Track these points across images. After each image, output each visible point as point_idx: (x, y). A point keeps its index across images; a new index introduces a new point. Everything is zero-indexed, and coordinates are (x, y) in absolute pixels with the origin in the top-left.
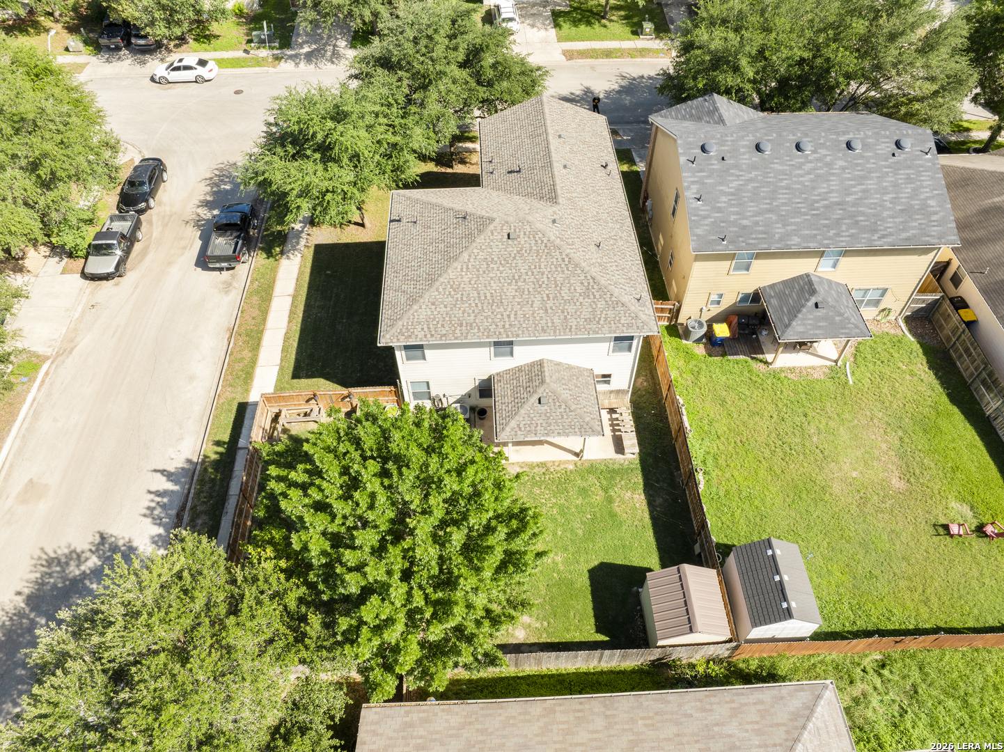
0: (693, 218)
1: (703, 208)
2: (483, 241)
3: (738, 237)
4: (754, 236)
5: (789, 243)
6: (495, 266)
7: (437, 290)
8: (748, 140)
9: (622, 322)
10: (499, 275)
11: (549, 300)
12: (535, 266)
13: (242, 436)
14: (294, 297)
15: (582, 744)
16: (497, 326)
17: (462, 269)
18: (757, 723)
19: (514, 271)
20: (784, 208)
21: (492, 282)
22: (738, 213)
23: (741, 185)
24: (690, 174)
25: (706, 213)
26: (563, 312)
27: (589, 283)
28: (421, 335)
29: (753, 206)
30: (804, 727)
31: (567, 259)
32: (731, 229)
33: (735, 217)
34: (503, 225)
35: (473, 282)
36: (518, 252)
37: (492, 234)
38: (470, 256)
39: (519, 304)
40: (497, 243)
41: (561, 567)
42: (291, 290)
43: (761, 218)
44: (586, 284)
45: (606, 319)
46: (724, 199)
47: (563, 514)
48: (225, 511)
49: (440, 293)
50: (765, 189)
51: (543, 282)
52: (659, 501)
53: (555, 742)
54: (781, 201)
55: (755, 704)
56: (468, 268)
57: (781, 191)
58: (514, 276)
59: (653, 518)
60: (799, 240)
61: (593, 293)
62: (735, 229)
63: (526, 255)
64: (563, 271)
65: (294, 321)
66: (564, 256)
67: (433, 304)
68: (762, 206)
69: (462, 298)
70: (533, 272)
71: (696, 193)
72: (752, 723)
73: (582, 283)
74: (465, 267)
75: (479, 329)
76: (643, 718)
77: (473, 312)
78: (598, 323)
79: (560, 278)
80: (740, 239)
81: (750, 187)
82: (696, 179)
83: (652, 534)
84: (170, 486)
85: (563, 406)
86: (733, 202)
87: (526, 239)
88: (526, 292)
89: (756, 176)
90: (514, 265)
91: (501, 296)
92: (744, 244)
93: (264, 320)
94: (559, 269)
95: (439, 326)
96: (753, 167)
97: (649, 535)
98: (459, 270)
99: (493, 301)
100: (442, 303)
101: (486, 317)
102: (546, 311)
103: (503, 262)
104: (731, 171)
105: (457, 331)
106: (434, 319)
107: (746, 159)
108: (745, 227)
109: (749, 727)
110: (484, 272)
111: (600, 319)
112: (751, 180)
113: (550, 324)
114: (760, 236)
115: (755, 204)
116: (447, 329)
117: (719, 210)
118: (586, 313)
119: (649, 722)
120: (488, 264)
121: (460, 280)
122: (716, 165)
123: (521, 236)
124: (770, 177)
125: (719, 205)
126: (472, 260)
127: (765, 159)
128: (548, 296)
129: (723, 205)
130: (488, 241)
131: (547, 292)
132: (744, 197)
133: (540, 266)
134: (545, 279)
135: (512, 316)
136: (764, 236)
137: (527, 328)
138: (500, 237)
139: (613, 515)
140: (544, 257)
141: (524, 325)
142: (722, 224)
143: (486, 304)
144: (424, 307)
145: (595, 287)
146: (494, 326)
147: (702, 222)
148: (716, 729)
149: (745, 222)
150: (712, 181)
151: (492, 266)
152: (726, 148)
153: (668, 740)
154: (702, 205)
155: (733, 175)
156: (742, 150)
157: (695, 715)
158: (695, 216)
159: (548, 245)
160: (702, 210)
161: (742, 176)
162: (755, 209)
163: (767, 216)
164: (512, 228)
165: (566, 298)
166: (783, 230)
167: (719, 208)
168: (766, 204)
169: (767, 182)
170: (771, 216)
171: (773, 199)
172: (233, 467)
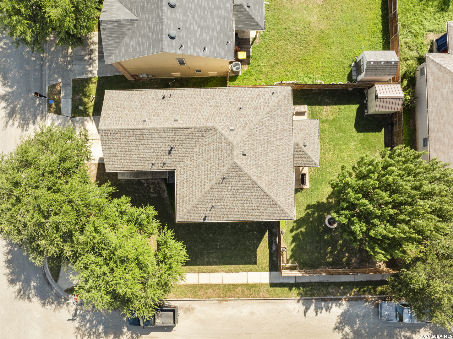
0: (215, 55)
1: (210, 48)
2: (247, 169)
3: (226, 35)
4: (226, 26)
5: (230, 9)
6: (260, 163)
7: (271, 192)
8: (167, 11)
9: (287, 103)
10: (264, 161)
11: (276, 137)
12: (260, 142)
13: (288, 282)
14: (199, 272)
15: (449, 141)
16: (288, 163)
17: (261, 180)
18: (442, 83)
19: (262, 153)
20: (210, 5)
21: (267, 165)
22: (213, 31)
23: (196, 23)
24: (189, 50)
25: (212, 47)
26: (282, 131)
27: (269, 116)
28: (291, 200)
29: (209, 21)
30: (445, 68)
31: (257, 126)
32: (222, 37)
33: (215, 33)
34: (238, 157)
35: (267, 174)
36: (253, 151)
37: (243, 163)
38: (254, 176)
39: (278, 152)
40: (248, 161)
41: (356, 143)
42: (195, 275)
43: (216, 19)
44: (269, 118)
45: (285, 111)
46: (204, 35)
47: (333, 140)
48: (326, 281)
49: (273, 191)
50: (199, 11)
51: (268, 139)
52: (327, 100)
53: (448, 149)
54: (206, 5)
55: (434, 82)
56: (260, 177)
57: (200, 3)
58: (265, 154)
59: (335, 104)
60: (228, 4)
61: (274, 115)
62: (222, 35)
63: (254, 147)
64: (263, 129)
65: (218, 269)
66: (255, 127)
67: (277, 194)
68: (209, 17)
69: (275, 180)
70: (263, 144)
71: (201, 50)
72: (442, 84)
73: (269, 120)
74: (260, 178)
75: (289, 172)
76: (439, 120)
77: (281, 174)
78: (287, 115)
79: (266, 131)
80: (227, 34)
81: (198, 19)
82: (192, 48)
83: (342, 106)
84: (312, 307)
85: (307, 136)
86: (206, 31)
87: (246, 146)
88: (273, 148)
89: (190, 13)
90: (259, 153)
91: (274, 161)
92: (230, 33)
93: (216, 285)
94: (262, 130)
95: (287, 191)
96: (185, 13)
97: (342, 107)
98: (261, 181)
99: (276, 165)
100: (277, 190)
101: (284, 168)
102: (281, 139)
103: (258, 159)
104: (187, 26)
105: (290, 182)
106: (285, 194)
107: (180, 16)
108: (221, 29)
109: (444, 86)
110: (263, 169)
111: (285, 114)
112: (193, 17)
113: (287, 138)
114: (226, 23)
115: (208, 20)
116: (289, 187)
117: (211, 40)
118: (283, 120)
119: (440, 118)
120: (259, 167)
121: (266, 181)
122: (183, 34)
123: (244, 148)
124: (192, 6)
125: (208, 39)
126: (256, 175)
127: (180, 5)
128: (275, 137)
129: (208, 37)
130: (247, 166)
131: (273, 138)
132: (204, 24)
133: (260, 140)
134: (266, 138)
135: (284, 156)
136: (226, 21)
137: (289, 149)
138: (245, 160)
139: (334, 120)
140: (255, 137)
141: (288, 150)
142: (219, 41)
143: (278, 168)
144: (279, 199)
145: (270, 113)
146: (288, 165)
147: (218, 51)
148: (444, 97)
149: (218, 28)
150: (193, 39)
151: (259, 165)
152: (172, 25)
153: (448, 113)
154: (208, 48)
155: (190, 26)
156: (174, 16)
157: (438, 102)
158: (214, 54)
159: (249, 134)
160: (211, 49)
161: (190, 21)
162: (211, 21)
163: (215, 15)
164: (240, 153)
165: (275, 129)
166: (223, 10)
167: (209, 40)
168: (208, 13)
169: (194, 9)
170: (215, 14)
171: (205, 9)
172: (305, 283)
